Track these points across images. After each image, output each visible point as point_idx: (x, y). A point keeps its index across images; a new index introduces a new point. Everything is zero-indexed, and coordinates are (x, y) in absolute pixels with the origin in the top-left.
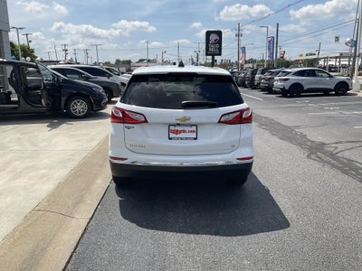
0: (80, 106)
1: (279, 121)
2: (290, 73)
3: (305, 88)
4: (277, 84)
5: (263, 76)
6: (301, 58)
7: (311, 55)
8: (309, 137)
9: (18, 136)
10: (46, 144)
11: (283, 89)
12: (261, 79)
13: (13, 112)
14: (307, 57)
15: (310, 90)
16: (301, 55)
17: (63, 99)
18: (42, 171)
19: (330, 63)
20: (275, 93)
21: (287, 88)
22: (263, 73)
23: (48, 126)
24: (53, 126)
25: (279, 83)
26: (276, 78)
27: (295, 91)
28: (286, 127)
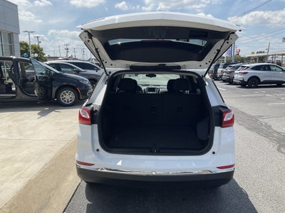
0: (68, 96)
1: (242, 110)
2: (248, 67)
3: (262, 81)
4: (238, 76)
5: (225, 70)
6: (253, 55)
7: (261, 52)
8: (274, 128)
9: (10, 123)
10: (31, 132)
11: (243, 81)
12: (222, 72)
13: (12, 100)
14: (258, 55)
15: (265, 82)
16: (253, 53)
17: (54, 90)
18: (17, 165)
19: (277, 59)
20: (235, 84)
21: (246, 80)
22: (224, 67)
23: (39, 114)
24: (43, 114)
25: (239, 76)
26: (236, 72)
27: (253, 83)
28: (250, 116)
